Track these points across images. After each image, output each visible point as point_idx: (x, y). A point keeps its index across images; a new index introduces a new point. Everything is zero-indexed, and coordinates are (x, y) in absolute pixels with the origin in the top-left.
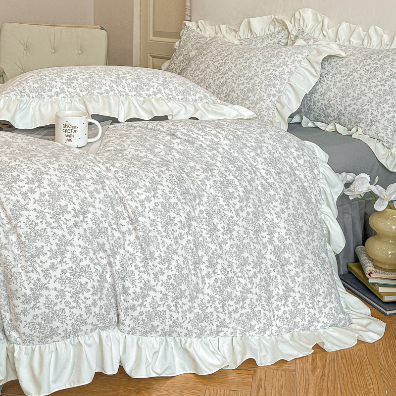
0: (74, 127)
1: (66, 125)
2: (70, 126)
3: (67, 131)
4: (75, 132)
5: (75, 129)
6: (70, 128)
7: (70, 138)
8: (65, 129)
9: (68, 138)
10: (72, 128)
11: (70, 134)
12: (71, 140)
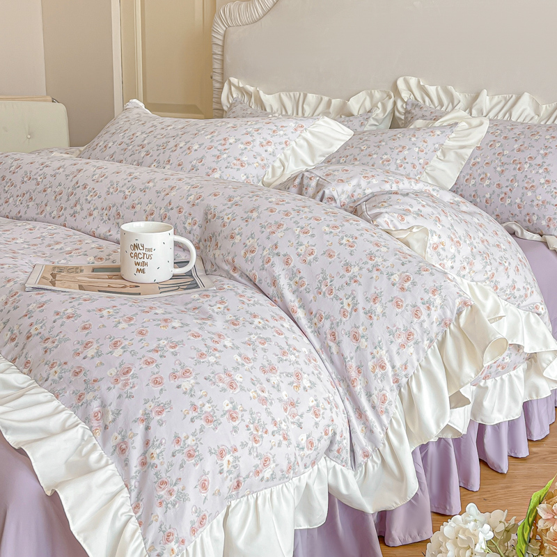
0: (150, 250)
1: (136, 246)
2: (141, 248)
3: (136, 256)
4: (149, 257)
5: (150, 253)
6: (141, 252)
7: (142, 268)
8: (134, 252)
9: (139, 267)
10: (144, 251)
11: (141, 261)
12: (143, 271)
